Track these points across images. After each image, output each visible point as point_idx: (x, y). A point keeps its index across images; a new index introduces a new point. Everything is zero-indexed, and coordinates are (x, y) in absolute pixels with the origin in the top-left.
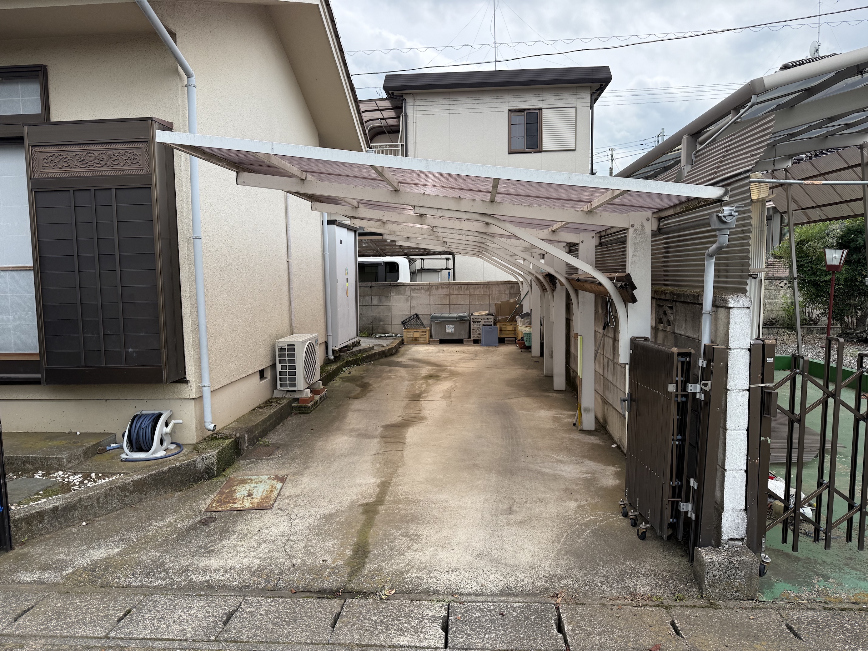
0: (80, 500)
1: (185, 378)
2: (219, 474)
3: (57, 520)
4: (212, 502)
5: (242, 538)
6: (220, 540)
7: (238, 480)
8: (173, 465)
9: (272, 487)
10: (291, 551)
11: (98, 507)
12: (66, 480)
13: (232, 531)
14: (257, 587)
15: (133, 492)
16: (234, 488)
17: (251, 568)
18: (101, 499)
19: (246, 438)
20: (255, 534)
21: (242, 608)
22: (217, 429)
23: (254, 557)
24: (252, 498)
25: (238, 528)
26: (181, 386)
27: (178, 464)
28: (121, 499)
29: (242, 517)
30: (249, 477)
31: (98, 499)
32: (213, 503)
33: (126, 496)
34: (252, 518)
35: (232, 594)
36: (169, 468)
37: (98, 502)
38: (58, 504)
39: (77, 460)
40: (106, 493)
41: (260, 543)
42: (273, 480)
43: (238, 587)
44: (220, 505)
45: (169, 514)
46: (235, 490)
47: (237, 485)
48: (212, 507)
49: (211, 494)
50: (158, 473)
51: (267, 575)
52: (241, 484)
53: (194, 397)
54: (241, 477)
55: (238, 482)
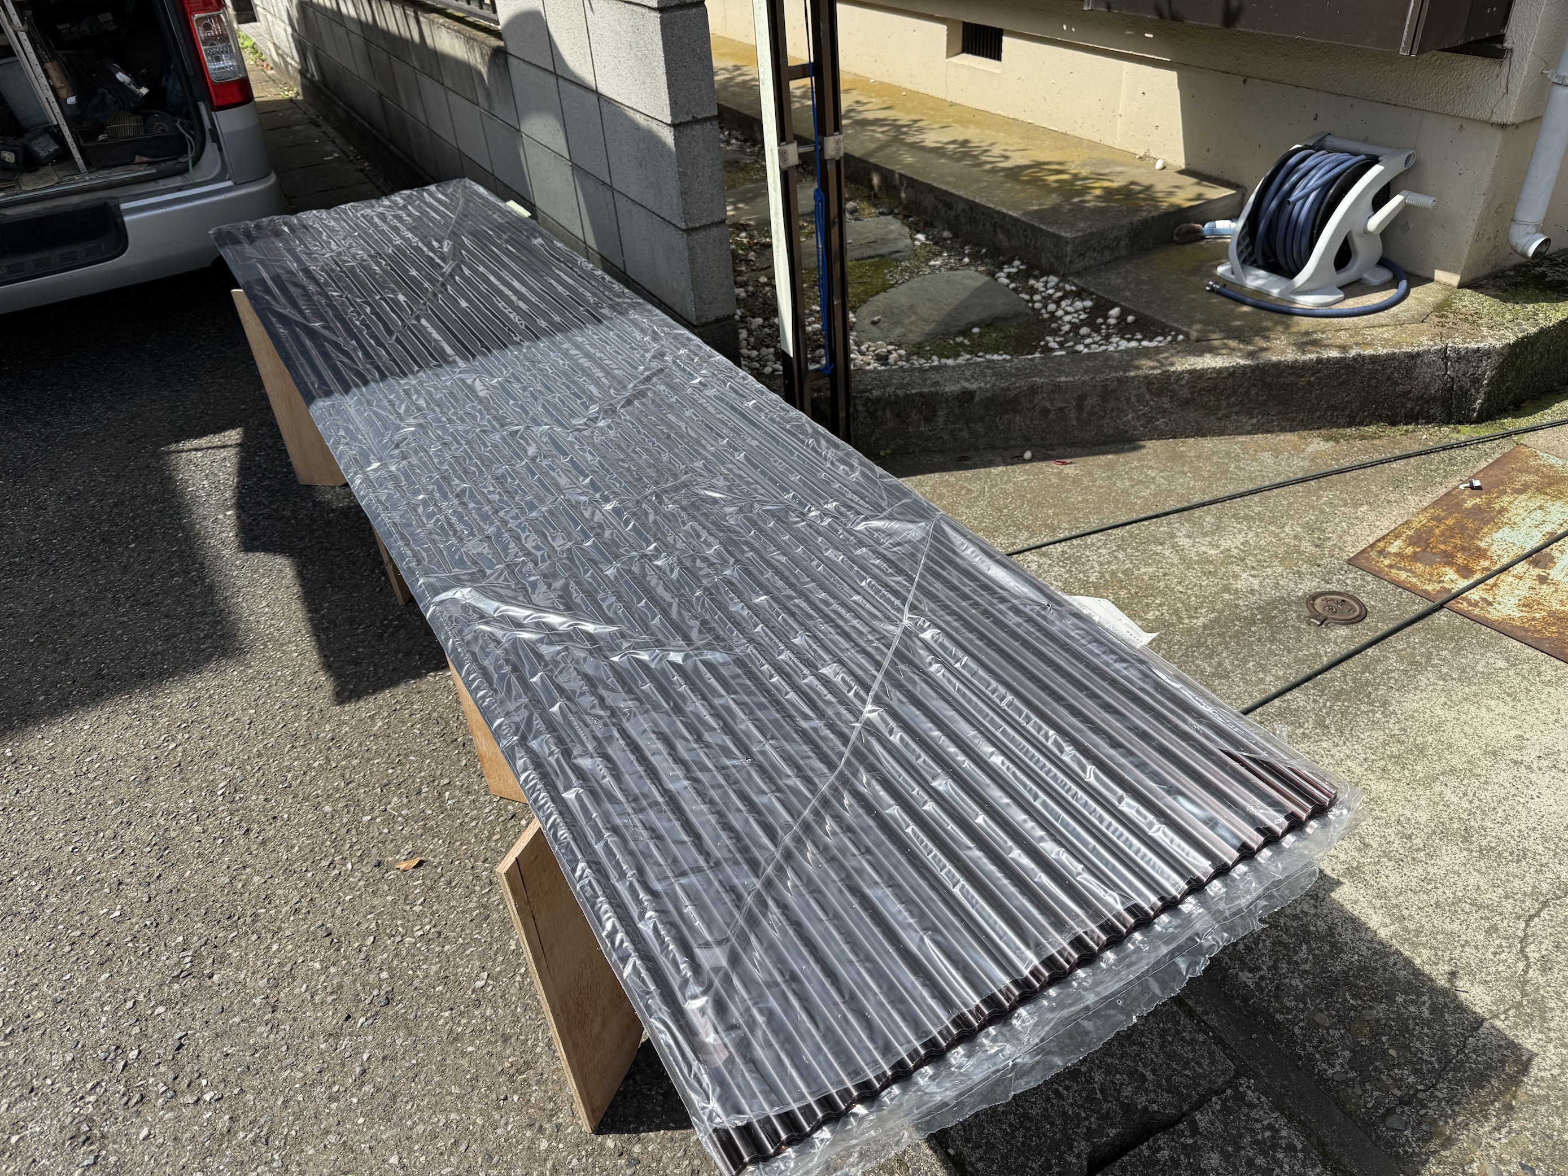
0: (1033, 390)
1: (1501, 39)
2: (1487, 416)
4: (1395, 533)
5: (1397, 759)
6: (1321, 724)
7: (1539, 471)
8: (1334, 353)
12: (1052, 307)
13: (1385, 704)
14: (1310, 1058)
16: (1506, 499)
17: (1336, 948)
20: (1453, 771)
21: (1195, 1130)
23: (1382, 894)
24: (1543, 580)
25: (1412, 702)
26: (1476, 67)
27: (1352, 354)
29: (1458, 651)
31: (1081, 399)
32: (1397, 537)
34: (1488, 676)
35: (1212, 1019)
37: (1080, 408)
38: (974, 386)
39: (1107, 253)
40: (1105, 387)
41: (1445, 834)
43: (1245, 1000)
44: (1415, 557)
46: (1502, 511)
47: (1525, 489)
48: (1382, 553)
49: (1414, 492)
51: (1375, 1035)
52: (1540, 490)
53: (1510, 118)
54: (1553, 460)
55: (1530, 478)
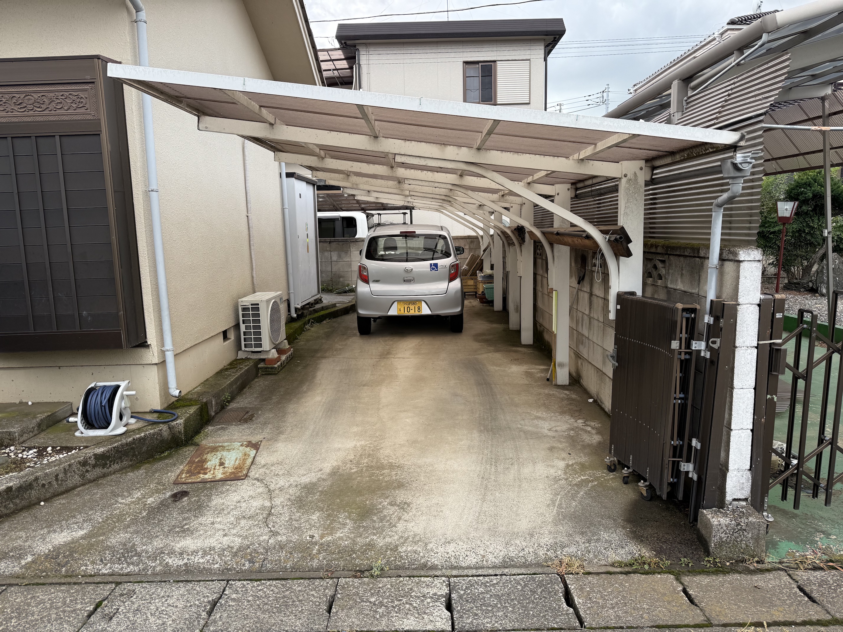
0: (37, 479)
1: (146, 342)
2: (187, 443)
3: (12, 502)
4: (181, 473)
5: (219, 513)
6: (195, 516)
7: (209, 448)
8: (138, 436)
9: (245, 455)
10: (274, 527)
11: (58, 484)
12: (20, 455)
13: (208, 506)
14: (241, 569)
15: (94, 466)
16: (205, 456)
17: (232, 548)
18: (60, 476)
19: (213, 403)
20: (232, 509)
21: (226, 595)
22: (183, 394)
23: (234, 535)
24: (224, 468)
25: (213, 503)
26: (143, 350)
27: (143, 435)
28: (82, 475)
29: (216, 489)
30: (221, 444)
31: (57, 476)
32: (183, 474)
33: (87, 471)
34: (228, 490)
35: (214, 578)
36: (134, 439)
37: (57, 479)
38: (11, 484)
39: (31, 433)
40: (65, 469)
41: (239, 519)
42: (246, 447)
43: (219, 570)
44: (190, 476)
45: (136, 489)
46: (205, 459)
47: (208, 453)
48: (181, 478)
49: (180, 465)
50: (122, 445)
51: (251, 555)
52: (212, 452)
53: (157, 362)
54: (211, 445)
55: (208, 450)
